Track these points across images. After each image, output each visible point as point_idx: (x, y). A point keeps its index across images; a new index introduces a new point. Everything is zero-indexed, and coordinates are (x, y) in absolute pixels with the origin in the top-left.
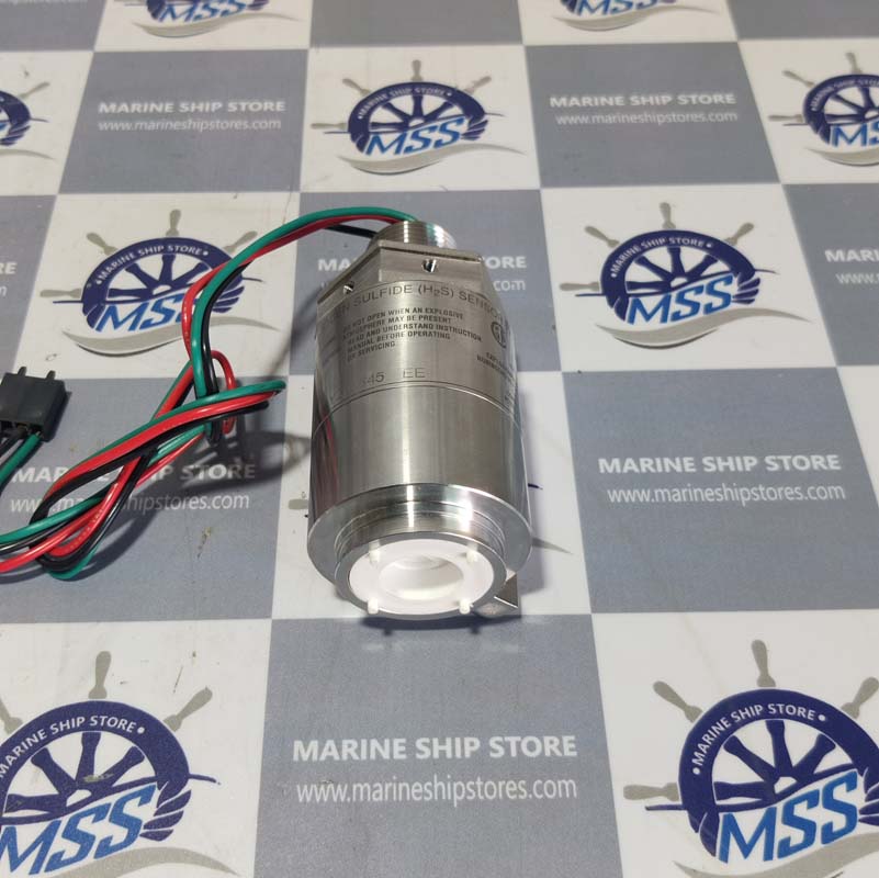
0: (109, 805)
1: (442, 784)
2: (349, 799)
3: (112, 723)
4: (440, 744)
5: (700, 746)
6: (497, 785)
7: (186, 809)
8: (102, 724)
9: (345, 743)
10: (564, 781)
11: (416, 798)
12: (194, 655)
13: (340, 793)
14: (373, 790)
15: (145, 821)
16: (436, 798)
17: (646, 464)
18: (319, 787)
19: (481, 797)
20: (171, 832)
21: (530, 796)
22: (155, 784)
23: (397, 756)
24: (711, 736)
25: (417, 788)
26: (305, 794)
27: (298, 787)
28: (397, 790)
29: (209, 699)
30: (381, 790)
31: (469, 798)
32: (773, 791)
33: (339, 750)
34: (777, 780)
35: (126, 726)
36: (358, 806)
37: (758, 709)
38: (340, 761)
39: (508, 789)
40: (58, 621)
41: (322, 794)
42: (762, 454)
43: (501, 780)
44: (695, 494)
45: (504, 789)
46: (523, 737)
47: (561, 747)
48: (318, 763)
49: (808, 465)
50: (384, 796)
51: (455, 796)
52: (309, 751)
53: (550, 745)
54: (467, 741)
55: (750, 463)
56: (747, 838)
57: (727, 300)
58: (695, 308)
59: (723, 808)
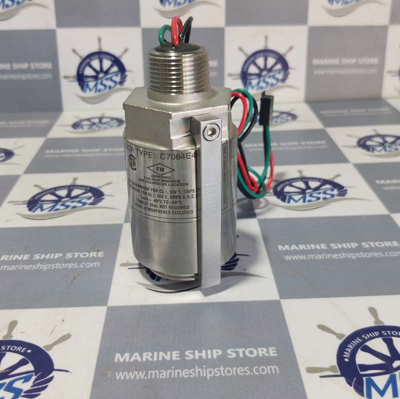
0: (5, 383)
1: (200, 370)
2: (146, 378)
3: (14, 348)
4: (199, 353)
5: (346, 349)
6: (232, 369)
7: (50, 384)
8: (8, 349)
9: (145, 354)
10: (271, 366)
11: (185, 376)
12: (63, 321)
13: (141, 375)
14: (160, 373)
15: (25, 390)
16: (197, 375)
17: (302, 247)
18: (128, 373)
19: (223, 375)
20: (40, 394)
21: (252, 373)
22: (34, 373)
23: (174, 358)
24: (352, 345)
25: (186, 372)
26: (120, 376)
27: (117, 373)
28: (174, 372)
29: (69, 338)
30: (165, 374)
31: (216, 375)
32: (392, 367)
33: (141, 357)
34: (393, 362)
35: (21, 350)
36: (151, 380)
37: (377, 333)
38: (142, 362)
39: (239, 371)
41: (131, 376)
42: (359, 242)
43: (235, 367)
44: (328, 256)
45: (236, 370)
46: (246, 349)
47: (268, 352)
48: (129, 362)
49: (383, 245)
50: (166, 376)
51: (208, 375)
52: (124, 358)
53: (262, 352)
54: (214, 351)
55: (354, 245)
56: (381, 387)
57: (333, 196)
58: (318, 198)
59: (365, 375)
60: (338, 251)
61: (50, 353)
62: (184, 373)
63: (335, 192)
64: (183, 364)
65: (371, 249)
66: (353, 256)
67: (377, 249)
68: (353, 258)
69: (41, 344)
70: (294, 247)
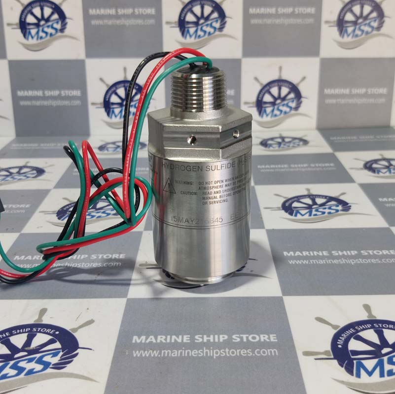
0: (36, 357)
1: (208, 351)
2: (159, 356)
3: (44, 330)
4: (207, 337)
5: (340, 338)
6: (236, 351)
7: (75, 359)
8: (38, 331)
9: (159, 337)
10: (271, 350)
11: (194, 355)
12: (88, 309)
13: (155, 354)
14: (172, 352)
15: (53, 363)
16: (205, 355)
17: (305, 253)
18: (144, 352)
19: (228, 355)
20: (66, 367)
21: (254, 355)
22: (61, 350)
23: (185, 341)
24: (346, 335)
25: (195, 352)
26: (136, 354)
27: (134, 351)
28: (185, 352)
29: (93, 323)
30: (176, 353)
31: (222, 355)
32: (381, 353)
33: (156, 339)
35: (50, 332)
36: (164, 358)
37: (369, 326)
38: (156, 343)
39: (242, 352)
40: (25, 299)
41: (146, 354)
42: (359, 250)
43: (239, 349)
44: (329, 261)
45: (240, 352)
46: (249, 335)
47: (269, 338)
48: (145, 343)
49: (381, 253)
50: (178, 355)
51: (215, 354)
52: (140, 340)
53: (263, 338)
54: (221, 336)
55: (354, 253)
56: (370, 369)
57: (337, 211)
58: (324, 213)
59: (355, 359)
60: (338, 257)
61: (76, 335)
62: (194, 353)
63: (340, 208)
64: (193, 345)
65: (369, 257)
66: (352, 262)
67: (375, 257)
68: (352, 263)
69: (68, 327)
70: (298, 253)
